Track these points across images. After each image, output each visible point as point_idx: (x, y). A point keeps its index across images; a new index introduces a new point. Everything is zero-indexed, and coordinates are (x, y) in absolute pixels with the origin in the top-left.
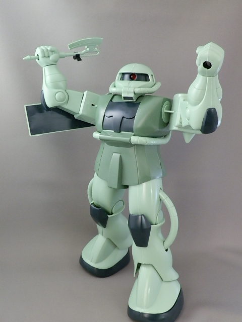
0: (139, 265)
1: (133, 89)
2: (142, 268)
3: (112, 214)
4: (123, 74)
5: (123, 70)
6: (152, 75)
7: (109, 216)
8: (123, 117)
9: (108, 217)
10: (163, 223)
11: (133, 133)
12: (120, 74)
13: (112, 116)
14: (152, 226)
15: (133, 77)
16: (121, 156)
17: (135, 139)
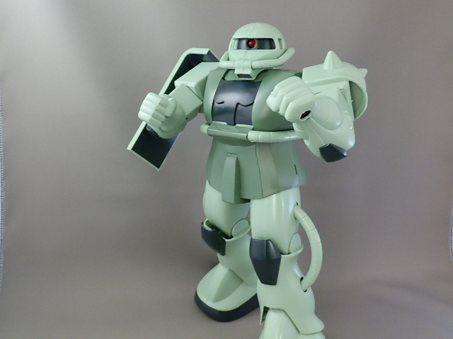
0: (266, 310)
1: (250, 62)
2: (270, 315)
3: (232, 237)
4: (240, 40)
5: (239, 35)
6: (280, 40)
7: (227, 240)
8: (238, 104)
9: (225, 242)
10: (299, 252)
11: (252, 127)
12: (235, 39)
13: (223, 102)
14: (283, 256)
15: (251, 44)
16: (237, 159)
17: (254, 136)
